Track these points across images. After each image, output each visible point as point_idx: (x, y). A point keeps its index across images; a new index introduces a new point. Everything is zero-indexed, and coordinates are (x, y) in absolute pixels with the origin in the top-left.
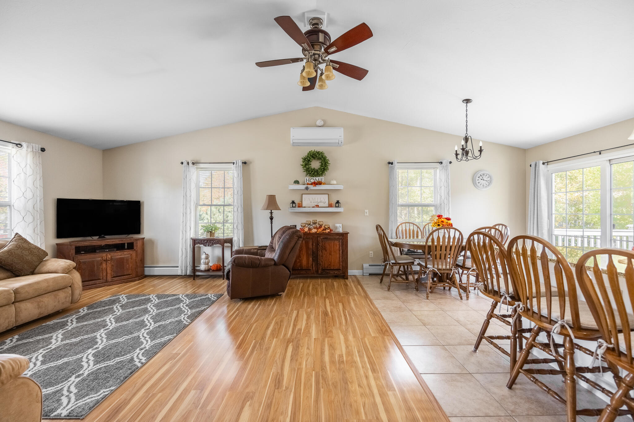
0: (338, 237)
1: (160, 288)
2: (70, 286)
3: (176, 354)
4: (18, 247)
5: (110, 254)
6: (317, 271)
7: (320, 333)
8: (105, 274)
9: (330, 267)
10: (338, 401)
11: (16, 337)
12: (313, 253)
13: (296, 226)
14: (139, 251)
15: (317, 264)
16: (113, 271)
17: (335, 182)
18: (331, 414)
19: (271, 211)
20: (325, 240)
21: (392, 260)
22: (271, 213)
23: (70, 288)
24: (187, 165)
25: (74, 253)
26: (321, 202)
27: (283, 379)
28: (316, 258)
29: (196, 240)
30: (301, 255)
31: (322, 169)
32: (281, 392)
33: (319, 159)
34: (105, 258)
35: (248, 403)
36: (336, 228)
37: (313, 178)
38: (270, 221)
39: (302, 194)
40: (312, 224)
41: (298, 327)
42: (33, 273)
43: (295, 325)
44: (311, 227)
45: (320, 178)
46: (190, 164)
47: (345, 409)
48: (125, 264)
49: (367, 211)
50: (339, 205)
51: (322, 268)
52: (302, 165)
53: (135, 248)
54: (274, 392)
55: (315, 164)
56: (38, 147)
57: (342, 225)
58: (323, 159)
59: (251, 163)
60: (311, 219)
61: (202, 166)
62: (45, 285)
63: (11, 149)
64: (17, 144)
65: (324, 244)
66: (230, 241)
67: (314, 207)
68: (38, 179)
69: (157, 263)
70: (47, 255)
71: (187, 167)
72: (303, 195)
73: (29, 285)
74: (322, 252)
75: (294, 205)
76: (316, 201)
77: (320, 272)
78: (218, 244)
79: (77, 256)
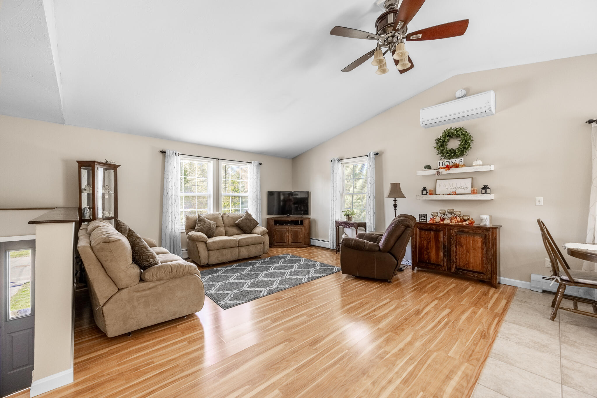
0: (479, 231)
1: (312, 255)
2: (263, 243)
3: (282, 297)
4: (246, 218)
5: (290, 227)
6: (449, 269)
7: (389, 326)
8: (288, 240)
9: (467, 268)
10: (340, 381)
11: (237, 264)
12: (444, 246)
13: (426, 215)
14: (307, 227)
15: (449, 260)
16: (292, 239)
17: (480, 162)
18: (324, 385)
19: (395, 198)
20: (461, 233)
21: (564, 275)
22: (395, 201)
23: (263, 244)
24: (334, 162)
25: (273, 224)
26: (461, 188)
27: (320, 342)
28: (447, 253)
29: (338, 222)
30: (429, 247)
31: (461, 148)
32: (310, 349)
33: (458, 137)
34: (288, 229)
35: (286, 343)
36: (482, 220)
37: (447, 161)
38: (394, 209)
39: (436, 180)
40: (447, 213)
41: (375, 313)
42: (251, 233)
43: (374, 311)
44: (446, 216)
45: (457, 160)
46: (337, 161)
47: (338, 389)
48: (298, 235)
49: (541, 199)
50: (486, 191)
51: (456, 267)
52: (435, 148)
53: (304, 224)
54: (305, 347)
55: (454, 144)
56: (258, 163)
57: (491, 217)
58: (462, 136)
59: (383, 153)
60: (447, 208)
61: (345, 161)
62: (250, 240)
63: (248, 165)
64: (250, 163)
65: (459, 238)
66: (364, 225)
67: (450, 194)
68: (258, 180)
69: (318, 237)
70: (258, 224)
71: (334, 164)
72: (438, 181)
73: (245, 239)
74: (456, 247)
75: (425, 192)
76: (454, 186)
77: (453, 270)
78: (353, 227)
79: (275, 226)
